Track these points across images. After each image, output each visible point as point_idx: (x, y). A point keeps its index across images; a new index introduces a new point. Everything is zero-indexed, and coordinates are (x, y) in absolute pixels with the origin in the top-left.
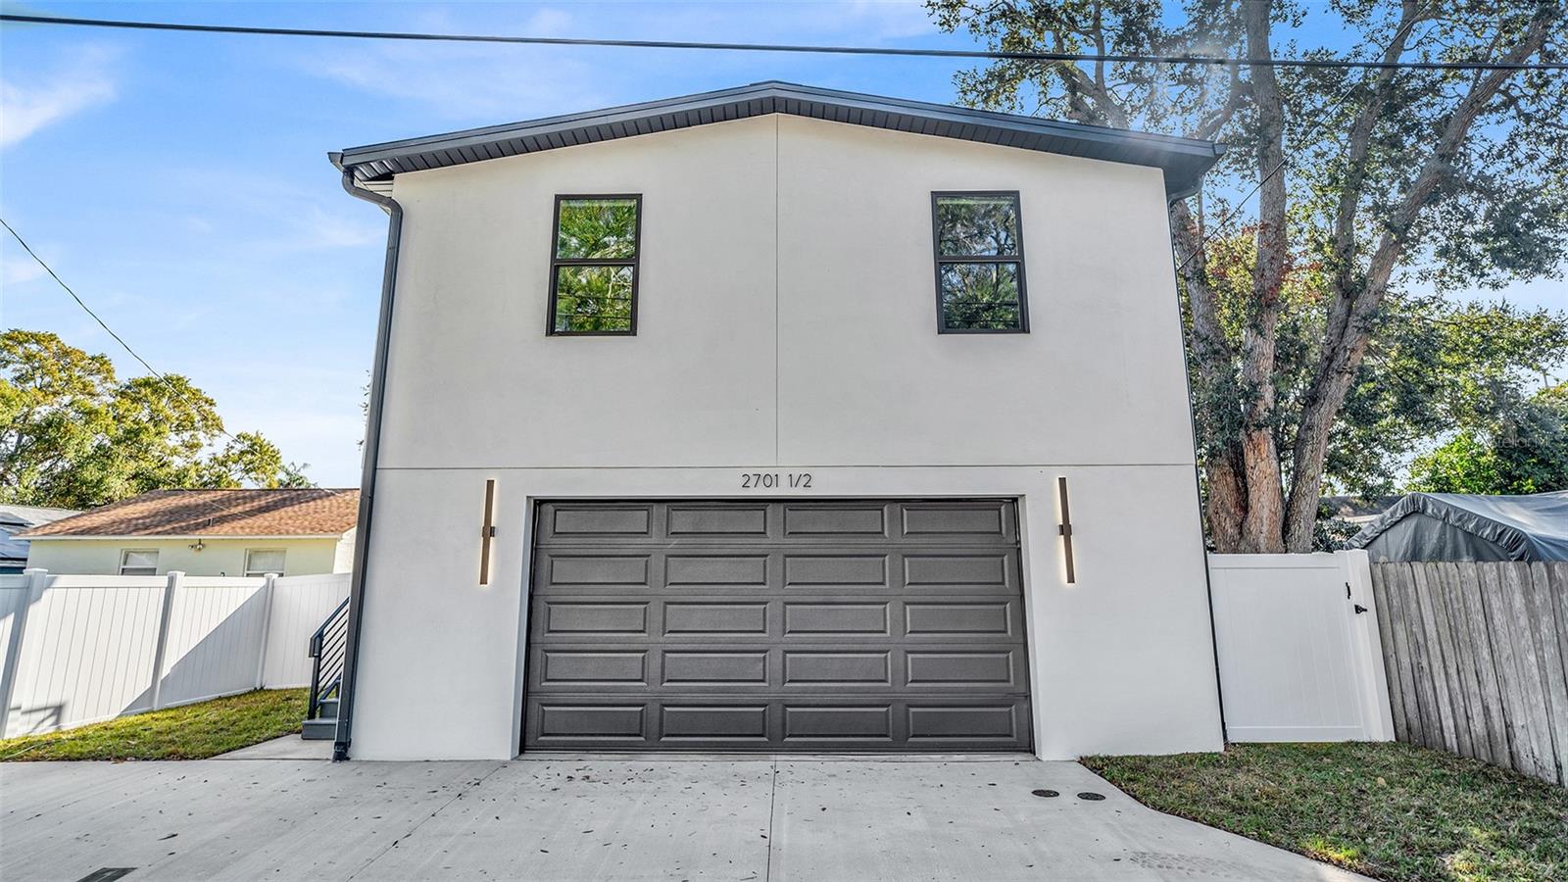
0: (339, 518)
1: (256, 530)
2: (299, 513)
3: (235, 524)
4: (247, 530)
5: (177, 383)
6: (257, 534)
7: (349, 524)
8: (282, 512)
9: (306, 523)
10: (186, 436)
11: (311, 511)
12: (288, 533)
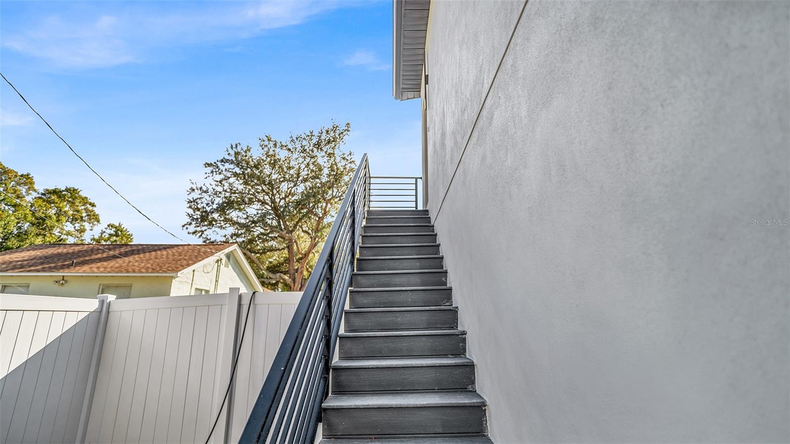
0: (174, 262)
1: (108, 270)
2: (144, 259)
3: (93, 265)
4: (102, 269)
5: (73, 192)
6: (109, 272)
7: (183, 266)
8: (131, 258)
9: (149, 265)
10: (77, 225)
11: (153, 257)
12: (134, 271)
